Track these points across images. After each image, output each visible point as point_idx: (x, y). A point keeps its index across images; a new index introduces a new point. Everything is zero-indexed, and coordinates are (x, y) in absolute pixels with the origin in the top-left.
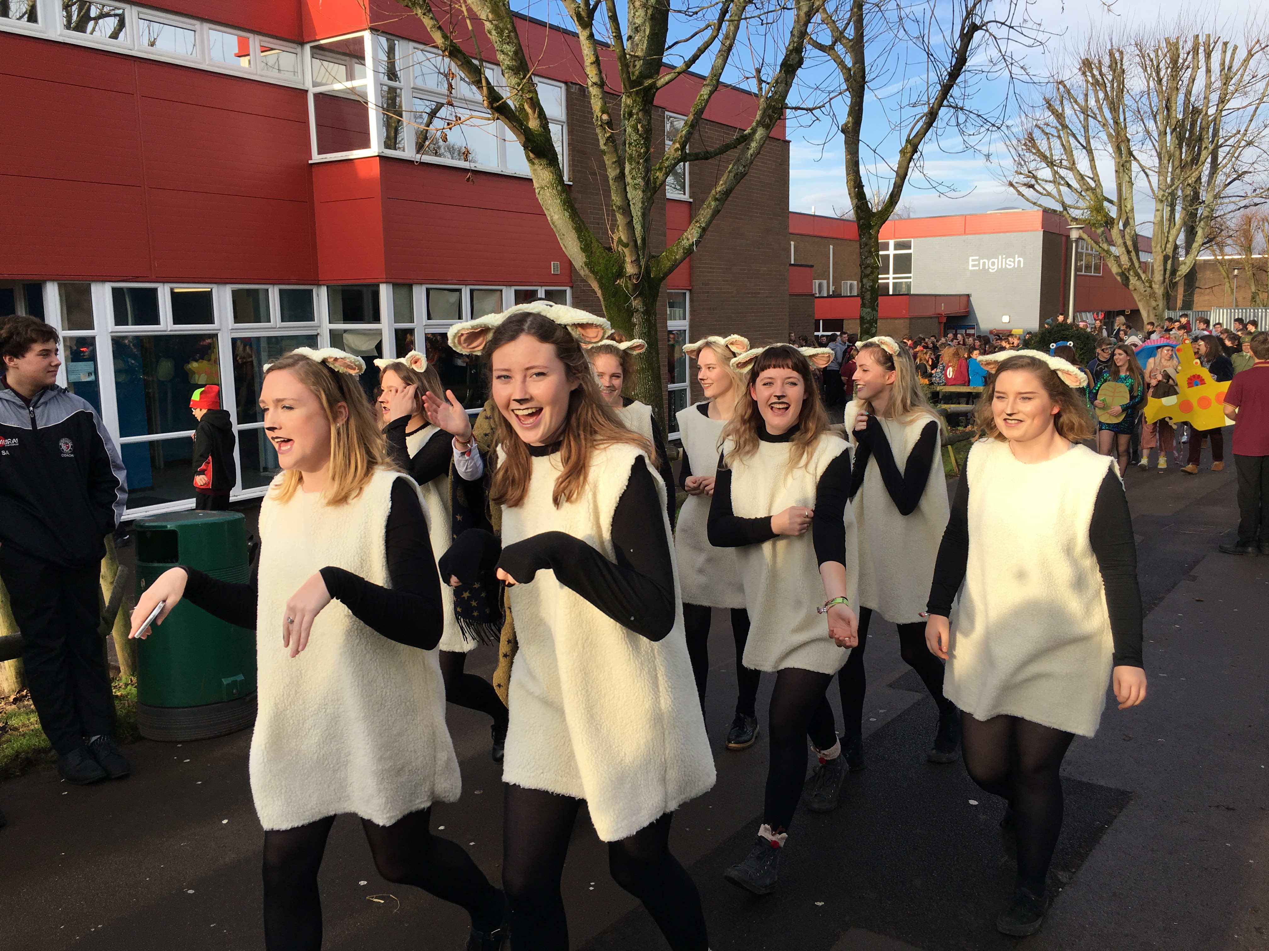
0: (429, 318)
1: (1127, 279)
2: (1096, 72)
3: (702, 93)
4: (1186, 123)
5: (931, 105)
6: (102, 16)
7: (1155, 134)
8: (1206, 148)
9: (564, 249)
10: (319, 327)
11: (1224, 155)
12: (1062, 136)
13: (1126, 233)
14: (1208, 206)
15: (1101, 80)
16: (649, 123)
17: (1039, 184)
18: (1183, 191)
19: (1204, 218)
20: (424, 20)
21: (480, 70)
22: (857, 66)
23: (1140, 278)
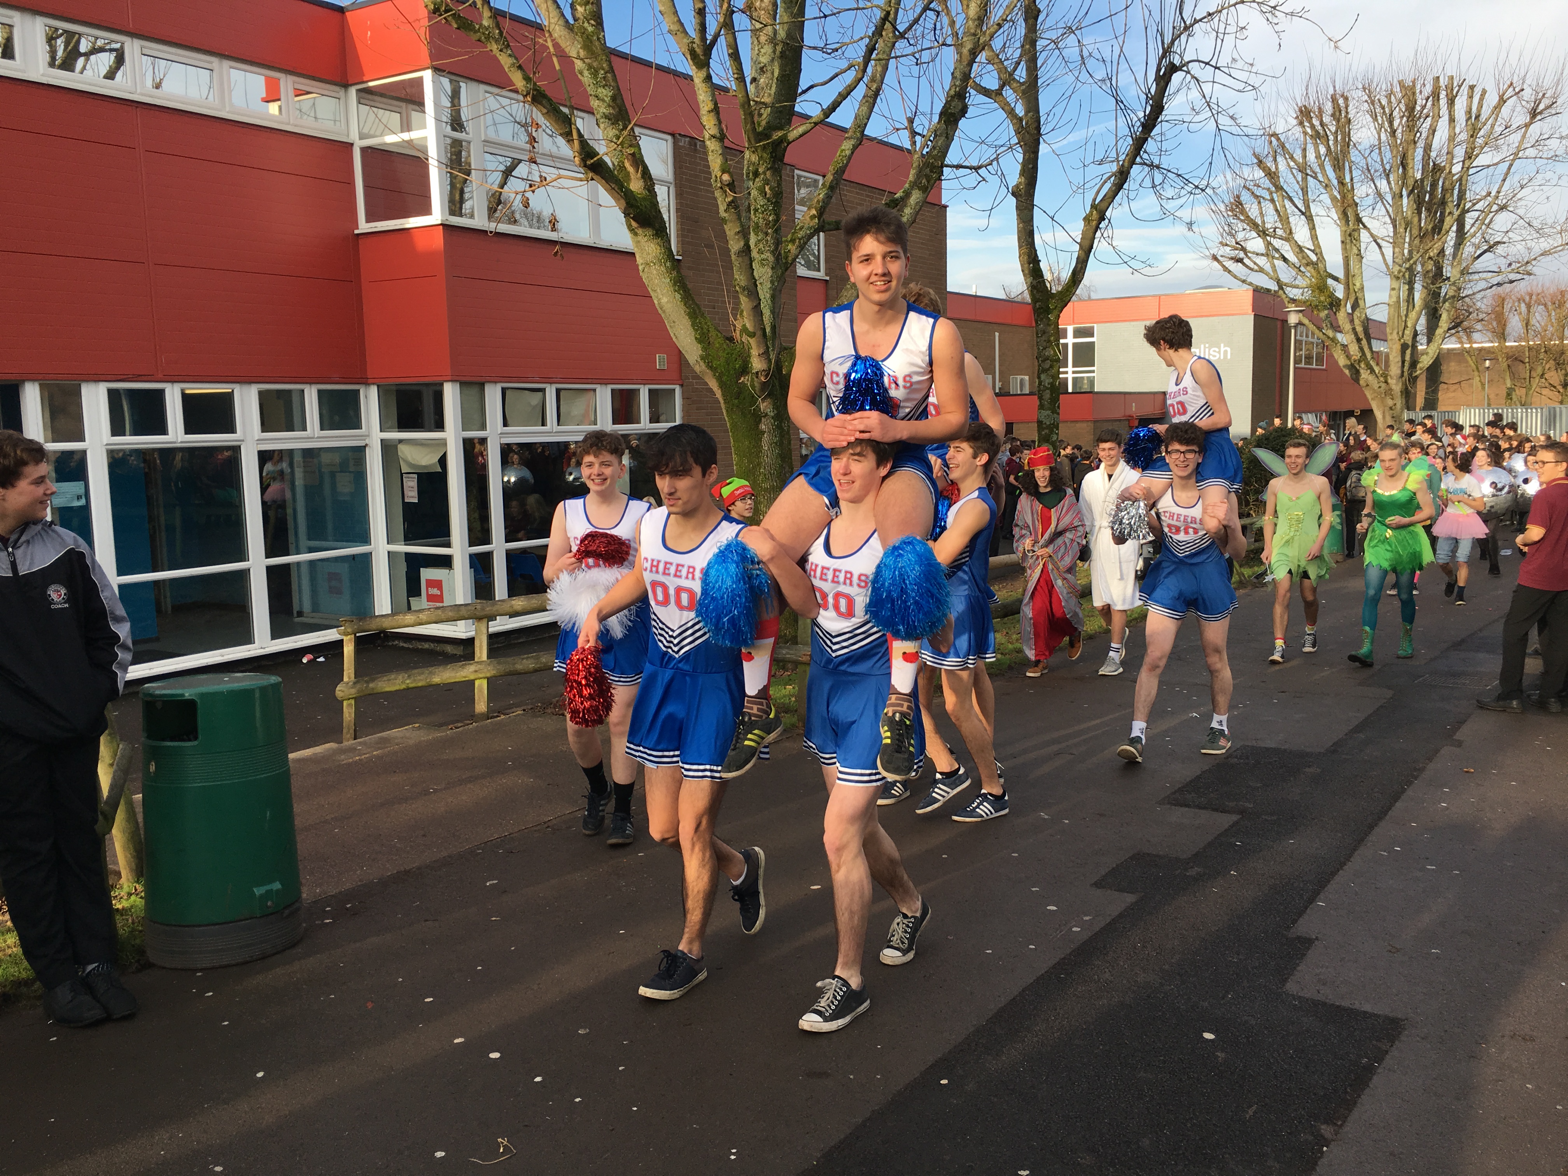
0: (505, 424)
1: (1357, 372)
2: (1316, 122)
3: (843, 147)
4: (1425, 183)
5: (1121, 163)
6: (95, 51)
7: (1389, 198)
8: (1450, 213)
9: (674, 339)
10: (368, 436)
11: (1472, 221)
12: (1276, 199)
13: (1355, 317)
14: (1454, 284)
15: (1321, 132)
16: (779, 185)
17: (1249, 258)
18: (1423, 266)
19: (1449, 299)
20: (500, 58)
21: (570, 119)
22: (1030, 114)
23: (1372, 371)
